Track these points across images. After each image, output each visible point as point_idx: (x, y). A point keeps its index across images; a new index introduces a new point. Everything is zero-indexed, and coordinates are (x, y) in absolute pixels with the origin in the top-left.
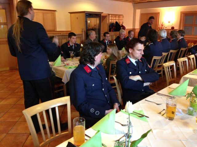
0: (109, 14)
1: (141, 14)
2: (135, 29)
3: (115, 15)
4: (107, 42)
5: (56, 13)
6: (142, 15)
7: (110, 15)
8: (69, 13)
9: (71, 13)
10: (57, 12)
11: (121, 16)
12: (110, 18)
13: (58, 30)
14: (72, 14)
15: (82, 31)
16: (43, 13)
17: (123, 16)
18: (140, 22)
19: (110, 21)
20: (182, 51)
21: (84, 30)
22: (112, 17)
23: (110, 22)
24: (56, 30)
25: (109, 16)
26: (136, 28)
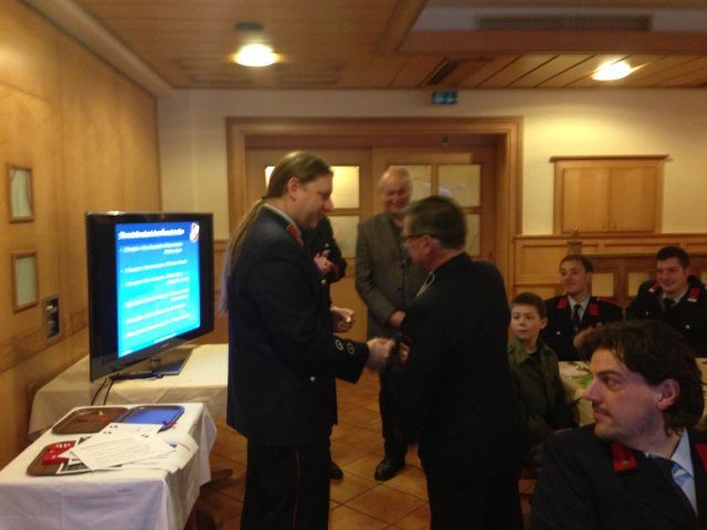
5: (668, 167)
10: (670, 160)
13: (666, 230)
16: (611, 170)
24: (656, 232)
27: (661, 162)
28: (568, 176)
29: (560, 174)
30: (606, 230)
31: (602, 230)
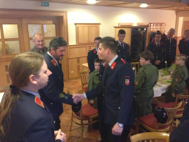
1: (184, 21)
3: (157, 24)
9: (116, 27)
18: (182, 30)
23: (151, 31)
26: (178, 36)
27: (99, 25)
28: (79, 28)
29: (77, 28)
31: (87, 43)
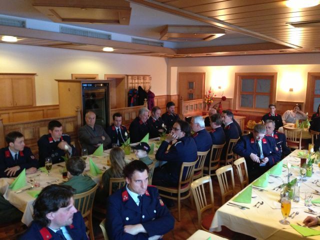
0: (128, 76)
1: (179, 73)
2: (171, 96)
3: (138, 77)
4: (118, 129)
6: (180, 75)
7: (130, 77)
8: (56, 80)
9: (59, 81)
10: (37, 76)
11: (147, 78)
12: (130, 81)
13: (38, 105)
14: (61, 83)
15: (77, 111)
16: (12, 79)
17: (151, 77)
18: (177, 85)
19: (130, 85)
20: (232, 143)
21: (79, 110)
22: (132, 79)
23: (130, 87)
24: (34, 105)
25: (127, 78)
26: (171, 94)
27: (33, 76)
30: (12, 106)
